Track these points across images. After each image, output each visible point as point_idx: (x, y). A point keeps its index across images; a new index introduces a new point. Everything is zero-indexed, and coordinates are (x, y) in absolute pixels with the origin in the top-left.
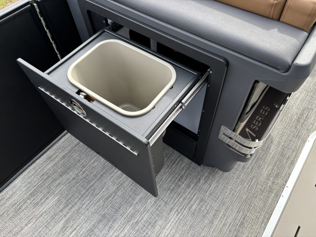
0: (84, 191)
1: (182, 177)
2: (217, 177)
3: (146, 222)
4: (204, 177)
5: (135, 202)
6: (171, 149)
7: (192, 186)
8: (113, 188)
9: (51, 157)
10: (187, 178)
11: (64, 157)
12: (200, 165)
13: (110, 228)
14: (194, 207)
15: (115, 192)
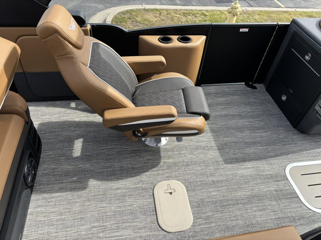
0: (237, 104)
1: (282, 126)
2: (300, 136)
3: (257, 127)
4: (293, 132)
5: (255, 119)
6: (284, 116)
7: (285, 131)
8: (249, 110)
9: (229, 87)
10: (284, 127)
11: (234, 90)
12: (294, 128)
13: (241, 119)
14: (280, 136)
15: (249, 112)
